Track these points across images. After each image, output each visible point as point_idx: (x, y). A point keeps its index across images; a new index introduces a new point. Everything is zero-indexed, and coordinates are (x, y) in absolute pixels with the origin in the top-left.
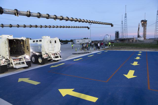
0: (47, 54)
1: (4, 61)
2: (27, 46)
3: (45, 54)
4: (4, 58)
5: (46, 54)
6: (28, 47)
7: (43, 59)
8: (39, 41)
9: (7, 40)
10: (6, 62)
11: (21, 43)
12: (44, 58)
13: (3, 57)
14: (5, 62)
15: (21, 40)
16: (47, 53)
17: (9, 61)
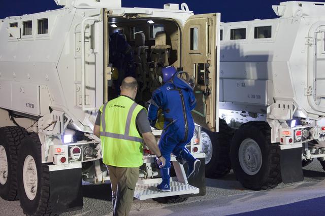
0: (300, 121)
1: (69, 148)
2: (199, 59)
3: (289, 122)
4: (70, 127)
5: (294, 122)
6: (207, 72)
7: (271, 151)
8: (250, 33)
9: (100, 18)
10: (76, 151)
11: (153, 43)
12: (283, 147)
13: (65, 119)
14: (72, 155)
15: (159, 21)
16: (301, 115)
17: (94, 146)
